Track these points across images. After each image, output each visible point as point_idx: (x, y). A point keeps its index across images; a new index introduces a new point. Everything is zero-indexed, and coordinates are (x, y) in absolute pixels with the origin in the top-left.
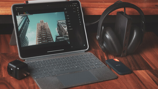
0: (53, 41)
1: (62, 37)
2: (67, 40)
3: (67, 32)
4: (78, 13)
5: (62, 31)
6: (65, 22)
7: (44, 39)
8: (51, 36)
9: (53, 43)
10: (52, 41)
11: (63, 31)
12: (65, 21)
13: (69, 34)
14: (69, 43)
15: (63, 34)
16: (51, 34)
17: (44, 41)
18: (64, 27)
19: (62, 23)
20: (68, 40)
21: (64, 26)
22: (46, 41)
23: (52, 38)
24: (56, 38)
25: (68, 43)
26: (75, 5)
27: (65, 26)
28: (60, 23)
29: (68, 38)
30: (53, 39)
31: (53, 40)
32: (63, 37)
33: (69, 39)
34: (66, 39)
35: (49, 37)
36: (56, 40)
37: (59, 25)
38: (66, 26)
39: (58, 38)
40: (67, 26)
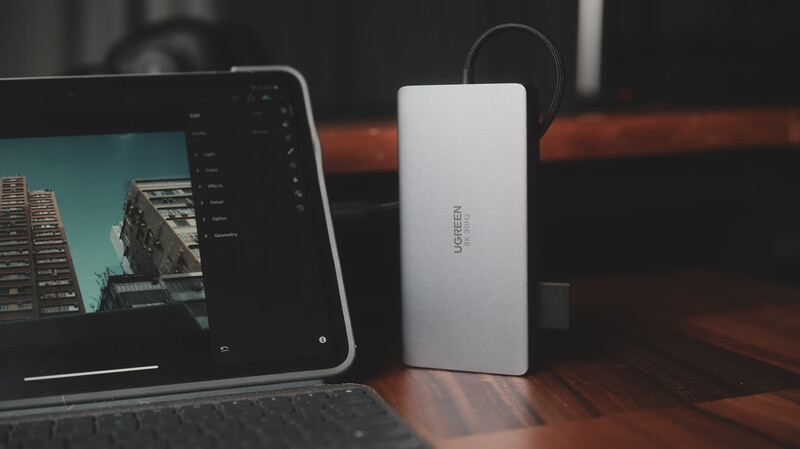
0: (80, 304)
1: (155, 282)
2: (186, 306)
3: (196, 253)
4: (288, 137)
5: (160, 247)
6: (184, 190)
7: (13, 292)
8: (71, 275)
9: (82, 318)
10: (72, 308)
11: (168, 248)
12: (188, 184)
13: (204, 267)
14: (203, 321)
15: (164, 263)
16: (69, 265)
17: (14, 307)
18: (172, 224)
19: (159, 195)
20: (201, 300)
21: (172, 218)
22: (29, 307)
23: (73, 286)
24: (107, 291)
25: (195, 322)
26: (265, 97)
27: (185, 217)
28: (148, 196)
29: (198, 290)
30: (79, 295)
31: (78, 301)
32: (162, 286)
33: (202, 295)
34: (184, 296)
35: (55, 278)
36: (103, 303)
37: (136, 210)
38: (190, 212)
39: (121, 288)
40: (197, 218)
